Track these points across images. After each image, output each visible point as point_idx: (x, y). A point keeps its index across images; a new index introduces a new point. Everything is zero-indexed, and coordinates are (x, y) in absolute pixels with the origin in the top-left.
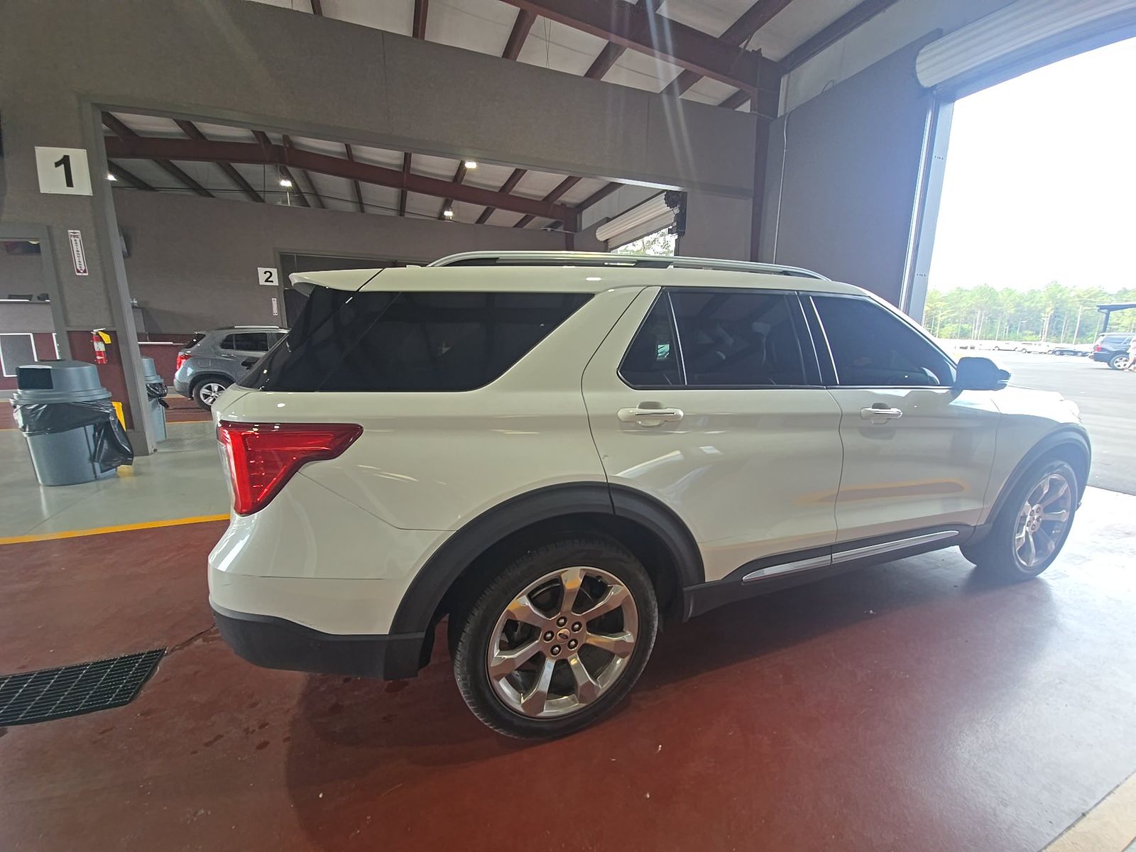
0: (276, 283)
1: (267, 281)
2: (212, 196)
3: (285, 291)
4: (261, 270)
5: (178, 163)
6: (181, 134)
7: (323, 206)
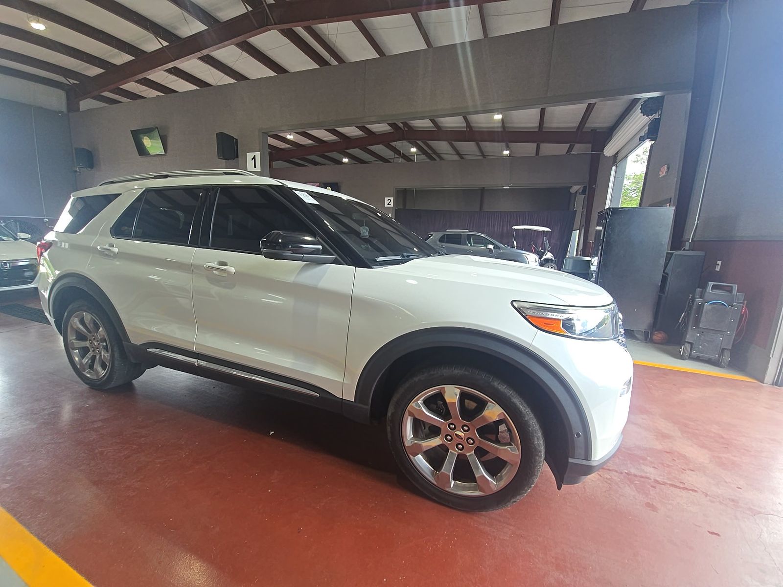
0: (392, 206)
1: (388, 204)
2: (390, 162)
3: (396, 210)
4: (386, 199)
5: (393, 144)
6: (390, 130)
7: (441, 159)
